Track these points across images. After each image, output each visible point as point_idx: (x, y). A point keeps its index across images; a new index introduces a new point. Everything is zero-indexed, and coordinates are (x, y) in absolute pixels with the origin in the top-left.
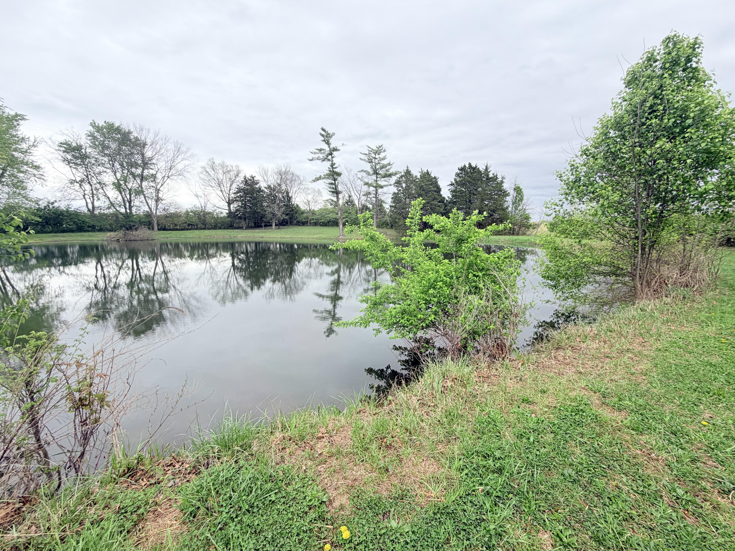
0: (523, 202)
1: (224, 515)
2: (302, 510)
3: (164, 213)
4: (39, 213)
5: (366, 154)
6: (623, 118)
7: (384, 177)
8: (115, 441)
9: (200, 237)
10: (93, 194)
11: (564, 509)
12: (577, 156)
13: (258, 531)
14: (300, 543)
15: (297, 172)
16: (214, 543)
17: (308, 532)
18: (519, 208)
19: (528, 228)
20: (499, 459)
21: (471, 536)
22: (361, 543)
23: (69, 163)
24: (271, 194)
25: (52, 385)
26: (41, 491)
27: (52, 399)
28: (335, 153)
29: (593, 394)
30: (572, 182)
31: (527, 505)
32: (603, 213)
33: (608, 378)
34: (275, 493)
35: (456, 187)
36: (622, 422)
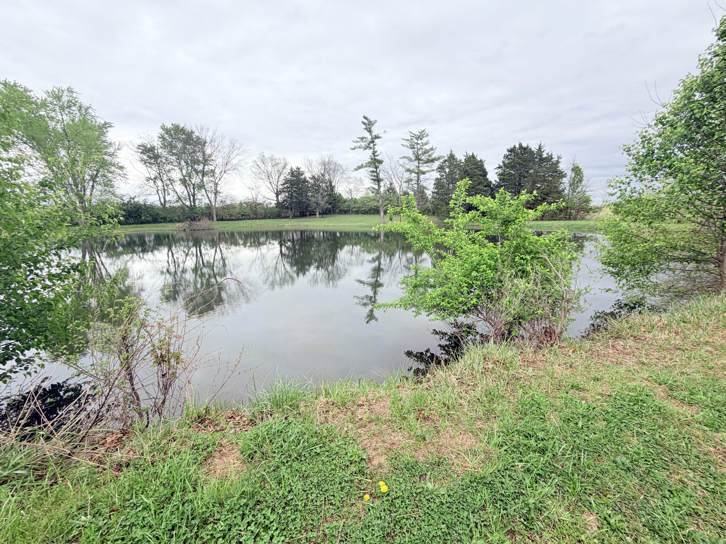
0: (583, 183)
1: (277, 459)
2: (344, 464)
3: (222, 205)
4: (124, 207)
5: (408, 140)
6: (713, 76)
7: (426, 163)
8: (188, 396)
9: (252, 227)
10: (164, 189)
11: (615, 495)
12: (650, 126)
13: (305, 476)
14: (342, 491)
15: (340, 162)
16: (269, 480)
17: (349, 482)
18: (577, 190)
19: (588, 212)
20: (542, 440)
21: (508, 507)
22: (398, 498)
23: (145, 163)
24: (316, 184)
25: (141, 340)
26: (136, 426)
27: (141, 353)
28: (376, 141)
29: (657, 385)
30: (643, 156)
31: (572, 486)
32: (682, 190)
33: (677, 371)
34: (320, 447)
35: (504, 170)
36: (692, 416)
